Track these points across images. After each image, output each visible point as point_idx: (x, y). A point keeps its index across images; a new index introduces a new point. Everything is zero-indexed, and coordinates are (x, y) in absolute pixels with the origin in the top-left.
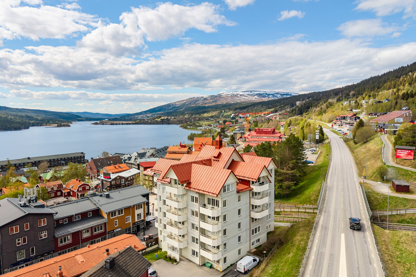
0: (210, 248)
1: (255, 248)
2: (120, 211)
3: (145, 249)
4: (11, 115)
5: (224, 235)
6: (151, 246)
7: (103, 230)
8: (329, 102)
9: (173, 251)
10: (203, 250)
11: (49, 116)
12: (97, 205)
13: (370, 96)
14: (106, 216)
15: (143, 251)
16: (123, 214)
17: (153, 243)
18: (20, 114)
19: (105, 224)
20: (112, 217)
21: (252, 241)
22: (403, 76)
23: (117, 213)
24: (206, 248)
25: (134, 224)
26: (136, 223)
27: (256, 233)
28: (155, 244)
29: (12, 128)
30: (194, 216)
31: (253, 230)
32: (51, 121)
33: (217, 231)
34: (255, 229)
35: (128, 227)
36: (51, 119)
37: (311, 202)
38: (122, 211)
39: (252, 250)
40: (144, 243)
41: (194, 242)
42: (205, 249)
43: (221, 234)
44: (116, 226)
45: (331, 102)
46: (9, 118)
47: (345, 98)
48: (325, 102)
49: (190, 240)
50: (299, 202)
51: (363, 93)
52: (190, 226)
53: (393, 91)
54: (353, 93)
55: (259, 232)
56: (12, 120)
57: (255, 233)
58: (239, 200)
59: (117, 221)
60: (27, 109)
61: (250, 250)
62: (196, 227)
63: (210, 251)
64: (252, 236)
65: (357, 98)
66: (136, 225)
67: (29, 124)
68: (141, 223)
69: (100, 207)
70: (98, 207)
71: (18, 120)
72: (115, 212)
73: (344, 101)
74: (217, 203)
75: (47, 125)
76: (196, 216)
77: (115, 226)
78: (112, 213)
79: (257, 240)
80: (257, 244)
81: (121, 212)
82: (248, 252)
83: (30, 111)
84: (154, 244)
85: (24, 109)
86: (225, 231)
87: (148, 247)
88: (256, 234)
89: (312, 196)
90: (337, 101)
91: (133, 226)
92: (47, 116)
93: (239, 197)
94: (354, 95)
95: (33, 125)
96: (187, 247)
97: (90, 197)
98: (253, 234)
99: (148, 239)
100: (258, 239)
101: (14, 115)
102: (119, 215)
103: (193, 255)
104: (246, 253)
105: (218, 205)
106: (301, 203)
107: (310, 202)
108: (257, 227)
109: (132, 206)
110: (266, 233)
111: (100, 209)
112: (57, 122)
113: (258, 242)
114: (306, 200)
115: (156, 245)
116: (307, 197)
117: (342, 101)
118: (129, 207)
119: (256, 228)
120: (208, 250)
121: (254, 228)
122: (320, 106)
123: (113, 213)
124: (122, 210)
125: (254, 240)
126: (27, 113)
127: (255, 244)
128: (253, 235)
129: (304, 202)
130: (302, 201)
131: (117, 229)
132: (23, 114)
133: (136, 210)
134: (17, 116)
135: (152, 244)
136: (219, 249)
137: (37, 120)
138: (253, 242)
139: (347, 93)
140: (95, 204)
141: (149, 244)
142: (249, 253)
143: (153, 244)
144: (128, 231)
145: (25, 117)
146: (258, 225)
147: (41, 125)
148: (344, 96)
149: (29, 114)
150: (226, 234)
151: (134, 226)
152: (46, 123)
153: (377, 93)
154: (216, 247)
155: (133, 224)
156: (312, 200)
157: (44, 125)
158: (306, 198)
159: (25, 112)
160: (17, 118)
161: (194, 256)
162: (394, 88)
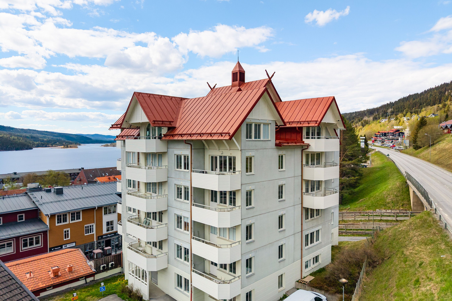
0: (214, 270)
1: (311, 275)
2: (75, 214)
3: (92, 275)
4: (15, 136)
5: (247, 239)
6: (106, 269)
7: (40, 245)
8: (365, 120)
9: (137, 277)
10: (200, 274)
11: (57, 138)
12: (36, 203)
13: (411, 113)
14: (47, 221)
15: (89, 280)
16: (81, 220)
17: (110, 264)
18: (24, 134)
19: (45, 233)
20: (58, 223)
21: (305, 259)
22: (448, 91)
23: (69, 217)
24: (207, 270)
25: (100, 238)
26: (104, 237)
27: (313, 242)
28: (113, 267)
29: (13, 148)
30: (180, 200)
31: (308, 235)
32: (58, 143)
33: (230, 227)
34: (311, 233)
35: (88, 242)
36: (58, 141)
37: (388, 205)
38: (79, 215)
39: (304, 278)
40: (92, 263)
41: (181, 258)
42: (204, 272)
43: (240, 235)
44: (67, 239)
45: (367, 121)
46: (12, 138)
47: (382, 116)
48: (360, 121)
49: (173, 252)
50: (366, 206)
51: (404, 110)
52: (173, 222)
53: (439, 106)
54: (391, 111)
55: (318, 242)
56: (15, 141)
57: (311, 243)
58: (281, 166)
59: (68, 231)
60: (32, 130)
61: (302, 278)
62: (185, 223)
63: (215, 277)
64: (305, 248)
65: (396, 115)
66: (104, 240)
67: (33, 144)
68: (113, 238)
69: (40, 207)
70: (37, 207)
71: (22, 140)
72: (65, 215)
73: (382, 119)
74: (230, 164)
75: (52, 146)
76: (185, 199)
77: (65, 239)
78: (59, 217)
79: (314, 258)
80: (313, 267)
81: (77, 216)
82: (298, 281)
83: (36, 132)
84: (112, 265)
85: (29, 130)
86: (249, 229)
87: (98, 271)
88: (313, 244)
89: (387, 197)
90: (374, 120)
91: (99, 241)
92: (54, 138)
93: (281, 158)
94: (392, 113)
95: (38, 146)
96: (167, 268)
97: (30, 192)
98: (307, 245)
99: (100, 256)
100: (316, 257)
101: (18, 136)
102: (72, 220)
103: (178, 286)
104: (293, 285)
105: (234, 169)
106: (369, 208)
107: (385, 205)
108: (314, 230)
109: (97, 208)
110: (330, 245)
111: (40, 210)
112: (64, 143)
113: (316, 262)
114: (377, 203)
115: (116, 267)
116: (378, 199)
117: (379, 119)
118: (93, 209)
119: (313, 232)
120: (210, 274)
121: (309, 232)
122: (355, 124)
123: (62, 217)
124: (79, 213)
125: (309, 257)
126: (33, 133)
127: (310, 266)
128: (307, 247)
129: (375, 206)
130: (370, 206)
131: (68, 245)
132: (28, 135)
133: (105, 214)
134: (21, 136)
135: (108, 265)
136: (235, 272)
137: (43, 141)
138: (307, 261)
139: (385, 111)
140: (34, 202)
141: (102, 266)
142: (301, 284)
143: (110, 266)
144: (90, 249)
145: (29, 138)
146: (317, 226)
147: (46, 147)
148: (381, 114)
149: (35, 135)
150: (250, 238)
151: (101, 241)
152: (52, 145)
153: (419, 110)
154: (228, 267)
155: (98, 238)
156: (389, 203)
157: (49, 147)
158: (378, 201)
159: (30, 133)
160: (21, 138)
161: (180, 289)
162: (439, 103)
